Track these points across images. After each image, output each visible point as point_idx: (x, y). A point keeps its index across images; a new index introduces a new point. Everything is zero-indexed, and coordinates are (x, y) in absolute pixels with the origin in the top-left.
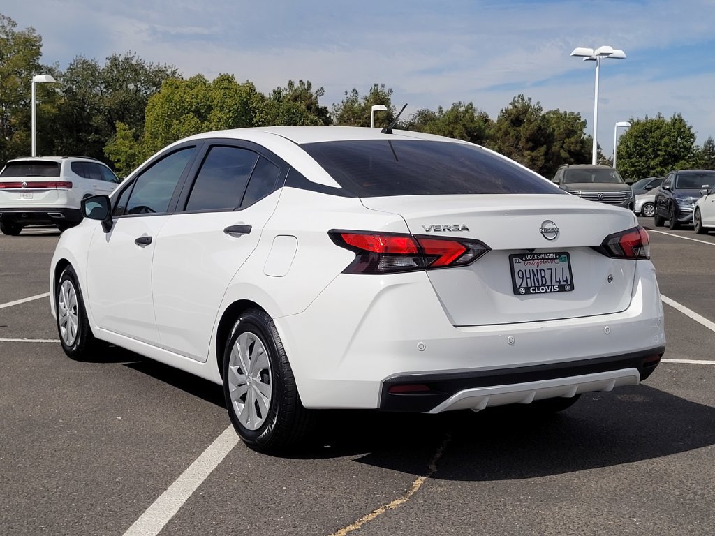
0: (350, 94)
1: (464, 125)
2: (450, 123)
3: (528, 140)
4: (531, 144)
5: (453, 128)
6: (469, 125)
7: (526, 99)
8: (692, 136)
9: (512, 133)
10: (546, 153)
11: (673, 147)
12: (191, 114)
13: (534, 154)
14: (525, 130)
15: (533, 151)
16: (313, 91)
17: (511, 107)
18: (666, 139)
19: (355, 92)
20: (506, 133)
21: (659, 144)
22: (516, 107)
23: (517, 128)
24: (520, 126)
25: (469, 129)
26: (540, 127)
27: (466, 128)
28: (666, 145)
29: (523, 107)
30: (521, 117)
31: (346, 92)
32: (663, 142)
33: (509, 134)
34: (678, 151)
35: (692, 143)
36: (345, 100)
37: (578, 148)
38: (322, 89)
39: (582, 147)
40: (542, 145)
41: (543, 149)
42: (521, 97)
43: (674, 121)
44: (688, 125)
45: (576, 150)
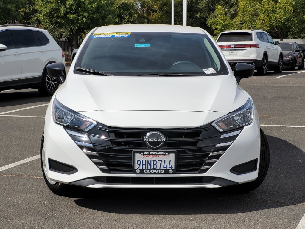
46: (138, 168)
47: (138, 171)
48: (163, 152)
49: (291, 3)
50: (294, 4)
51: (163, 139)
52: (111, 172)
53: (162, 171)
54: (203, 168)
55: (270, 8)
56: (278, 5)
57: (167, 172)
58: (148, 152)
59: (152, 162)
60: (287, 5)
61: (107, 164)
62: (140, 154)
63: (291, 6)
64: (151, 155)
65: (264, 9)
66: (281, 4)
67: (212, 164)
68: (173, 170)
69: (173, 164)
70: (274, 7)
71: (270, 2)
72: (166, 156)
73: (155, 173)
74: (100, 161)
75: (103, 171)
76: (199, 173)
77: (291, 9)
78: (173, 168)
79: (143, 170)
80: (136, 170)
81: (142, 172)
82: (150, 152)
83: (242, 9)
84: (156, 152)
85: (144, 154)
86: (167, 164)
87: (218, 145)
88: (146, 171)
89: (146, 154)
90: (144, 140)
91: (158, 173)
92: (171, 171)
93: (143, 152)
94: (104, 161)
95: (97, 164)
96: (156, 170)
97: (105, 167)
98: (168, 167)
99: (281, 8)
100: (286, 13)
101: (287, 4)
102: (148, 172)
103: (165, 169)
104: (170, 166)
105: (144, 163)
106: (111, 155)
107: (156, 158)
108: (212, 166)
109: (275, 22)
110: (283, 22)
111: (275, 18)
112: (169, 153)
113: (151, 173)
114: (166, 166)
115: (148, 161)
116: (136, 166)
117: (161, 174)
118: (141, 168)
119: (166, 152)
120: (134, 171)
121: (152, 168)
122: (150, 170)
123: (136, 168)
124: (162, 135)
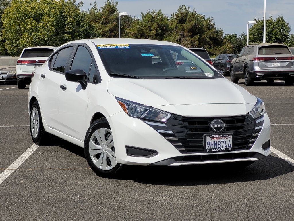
0: (93, 5)
1: (157, 23)
2: (149, 22)
3: (189, 32)
4: (190, 34)
5: (150, 24)
6: (160, 23)
7: (187, 7)
8: (289, 29)
9: (180, 27)
10: (199, 39)
11: (279, 35)
12: (31, 19)
13: (193, 39)
14: (188, 25)
15: (192, 38)
16: (76, 4)
17: (178, 12)
18: (275, 31)
19: (95, 4)
20: (177, 27)
21: (271, 33)
22: (181, 12)
23: (182, 24)
24: (184, 23)
25: (160, 26)
26: (195, 24)
27: (158, 25)
28: (276, 34)
29: (185, 12)
30: (184, 18)
31: (91, 4)
32: (274, 33)
33: (178, 28)
34: (281, 37)
35: (288, 32)
36: (90, 9)
37: (215, 35)
38: (82, 3)
39: (217, 35)
40: (197, 34)
41: (198, 36)
42: (184, 6)
43: (279, 20)
44: (286, 22)
45: (214, 37)
46: (208, 148)
47: (208, 151)
48: (225, 134)
49: (52, 23)
50: (55, 24)
51: (223, 125)
52: (188, 152)
53: (224, 149)
54: (249, 146)
55: (33, 27)
56: (41, 24)
57: (227, 150)
58: (215, 135)
59: (218, 142)
60: (49, 25)
61: (185, 147)
62: (209, 137)
63: (52, 26)
64: (217, 137)
65: (28, 28)
66: (44, 24)
67: (253, 142)
68: (231, 148)
69: (231, 144)
70: (36, 26)
71: (33, 22)
72: (227, 138)
73: (219, 151)
74: (180, 144)
75: (182, 152)
76: (246, 150)
77: (53, 28)
78: (231, 147)
79: (211, 149)
80: (207, 149)
81: (210, 151)
82: (216, 135)
83: (6, 27)
84: (220, 135)
85: (212, 137)
87: (256, 128)
88: (213, 150)
89: (214, 137)
90: (210, 126)
91: (221, 151)
92: (230, 149)
93: (212, 135)
94: (182, 144)
95: (176, 146)
96: (220, 149)
97: (183, 149)
98: (228, 146)
99: (44, 27)
100: (48, 32)
101: (48, 23)
102: (215, 150)
103: (226, 147)
104: (229, 145)
105: (212, 144)
106: (188, 139)
107: (220, 140)
108: (253, 144)
109: (39, 40)
110: (46, 40)
111: (38, 36)
112: (229, 135)
113: (217, 152)
114: (227, 145)
115: (215, 142)
116: (207, 147)
117: (223, 151)
118: (210, 148)
119: (227, 135)
120: (204, 150)
121: (217, 148)
122: (216, 149)
123: (206, 148)
124: (222, 122)
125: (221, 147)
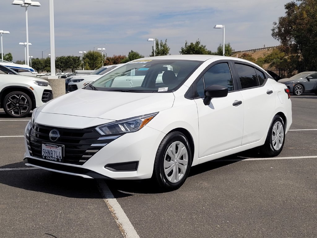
47: (44, 157)
48: (56, 145)
51: (58, 136)
53: (55, 159)
54: (80, 161)
57: (58, 160)
58: (48, 144)
62: (44, 145)
64: (50, 146)
69: (61, 155)
72: (57, 148)
73: (52, 160)
74: (30, 147)
75: (30, 154)
78: (61, 158)
81: (45, 158)
84: (52, 144)
86: (58, 154)
87: (93, 145)
88: (48, 158)
90: (49, 135)
92: (60, 160)
93: (46, 144)
97: (31, 152)
98: (58, 156)
103: (57, 158)
105: (47, 152)
107: (53, 149)
108: (87, 160)
112: (59, 146)
113: (50, 160)
116: (43, 153)
117: (55, 161)
118: (45, 155)
120: (41, 157)
121: (51, 156)
122: (49, 157)
123: (43, 155)
124: (58, 133)
125: (53, 157)
